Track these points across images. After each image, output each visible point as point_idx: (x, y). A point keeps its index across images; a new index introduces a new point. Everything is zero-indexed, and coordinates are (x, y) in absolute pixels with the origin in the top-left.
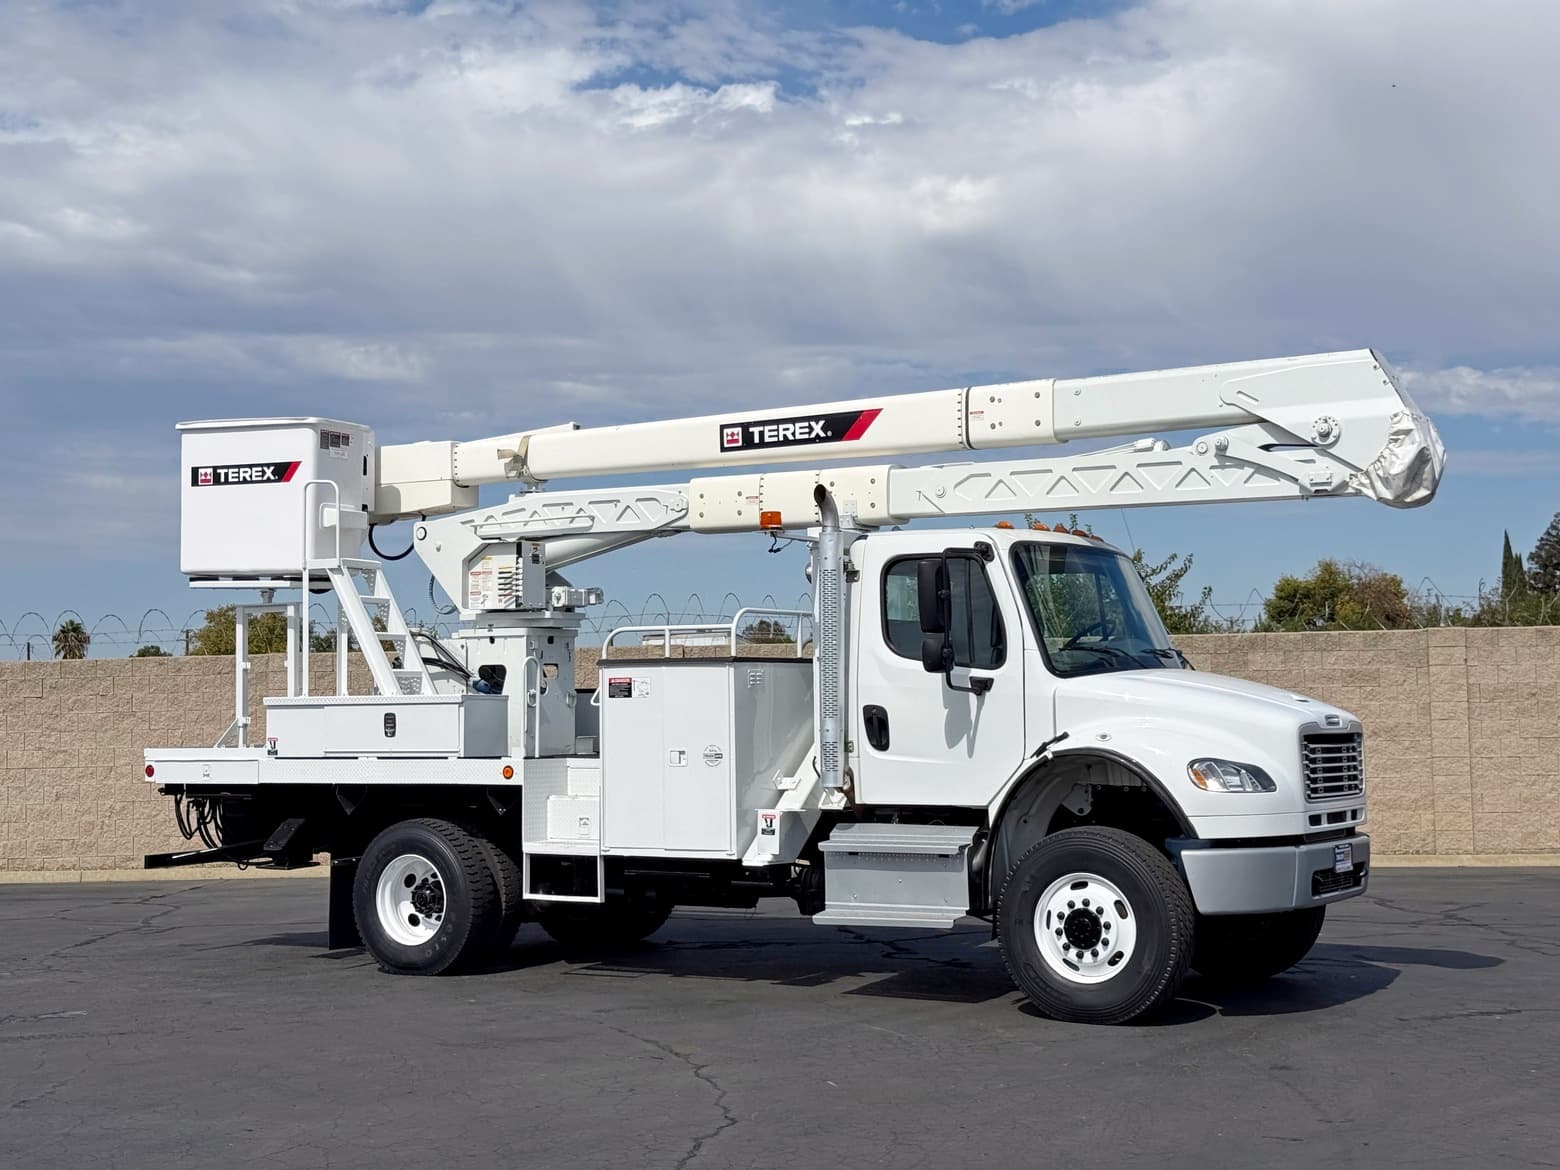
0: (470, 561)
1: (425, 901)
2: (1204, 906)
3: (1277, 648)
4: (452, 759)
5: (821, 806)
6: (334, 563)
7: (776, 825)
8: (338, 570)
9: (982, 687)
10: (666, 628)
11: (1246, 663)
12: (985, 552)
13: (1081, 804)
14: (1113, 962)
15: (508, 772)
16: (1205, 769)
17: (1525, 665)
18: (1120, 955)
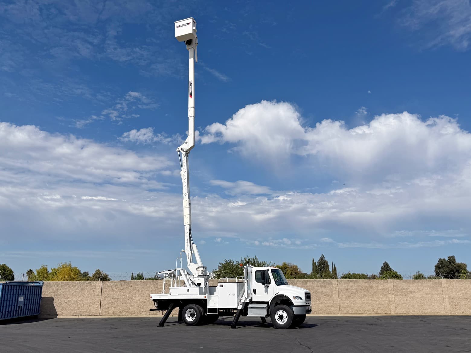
0: (197, 269)
1: (192, 315)
2: (295, 314)
3: (311, 281)
4: (197, 295)
5: (246, 302)
6: (181, 269)
7: (242, 304)
8: (181, 270)
9: (268, 287)
10: (228, 278)
11: (307, 284)
12: (268, 270)
13: (279, 301)
14: (283, 322)
15: (205, 297)
16: (295, 297)
17: (346, 285)
18: (284, 322)
